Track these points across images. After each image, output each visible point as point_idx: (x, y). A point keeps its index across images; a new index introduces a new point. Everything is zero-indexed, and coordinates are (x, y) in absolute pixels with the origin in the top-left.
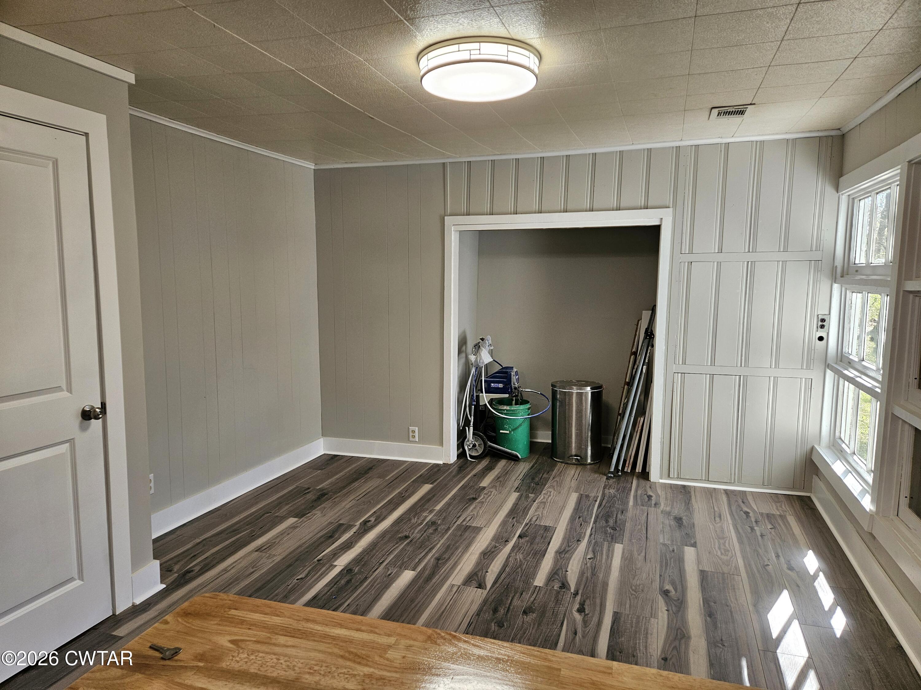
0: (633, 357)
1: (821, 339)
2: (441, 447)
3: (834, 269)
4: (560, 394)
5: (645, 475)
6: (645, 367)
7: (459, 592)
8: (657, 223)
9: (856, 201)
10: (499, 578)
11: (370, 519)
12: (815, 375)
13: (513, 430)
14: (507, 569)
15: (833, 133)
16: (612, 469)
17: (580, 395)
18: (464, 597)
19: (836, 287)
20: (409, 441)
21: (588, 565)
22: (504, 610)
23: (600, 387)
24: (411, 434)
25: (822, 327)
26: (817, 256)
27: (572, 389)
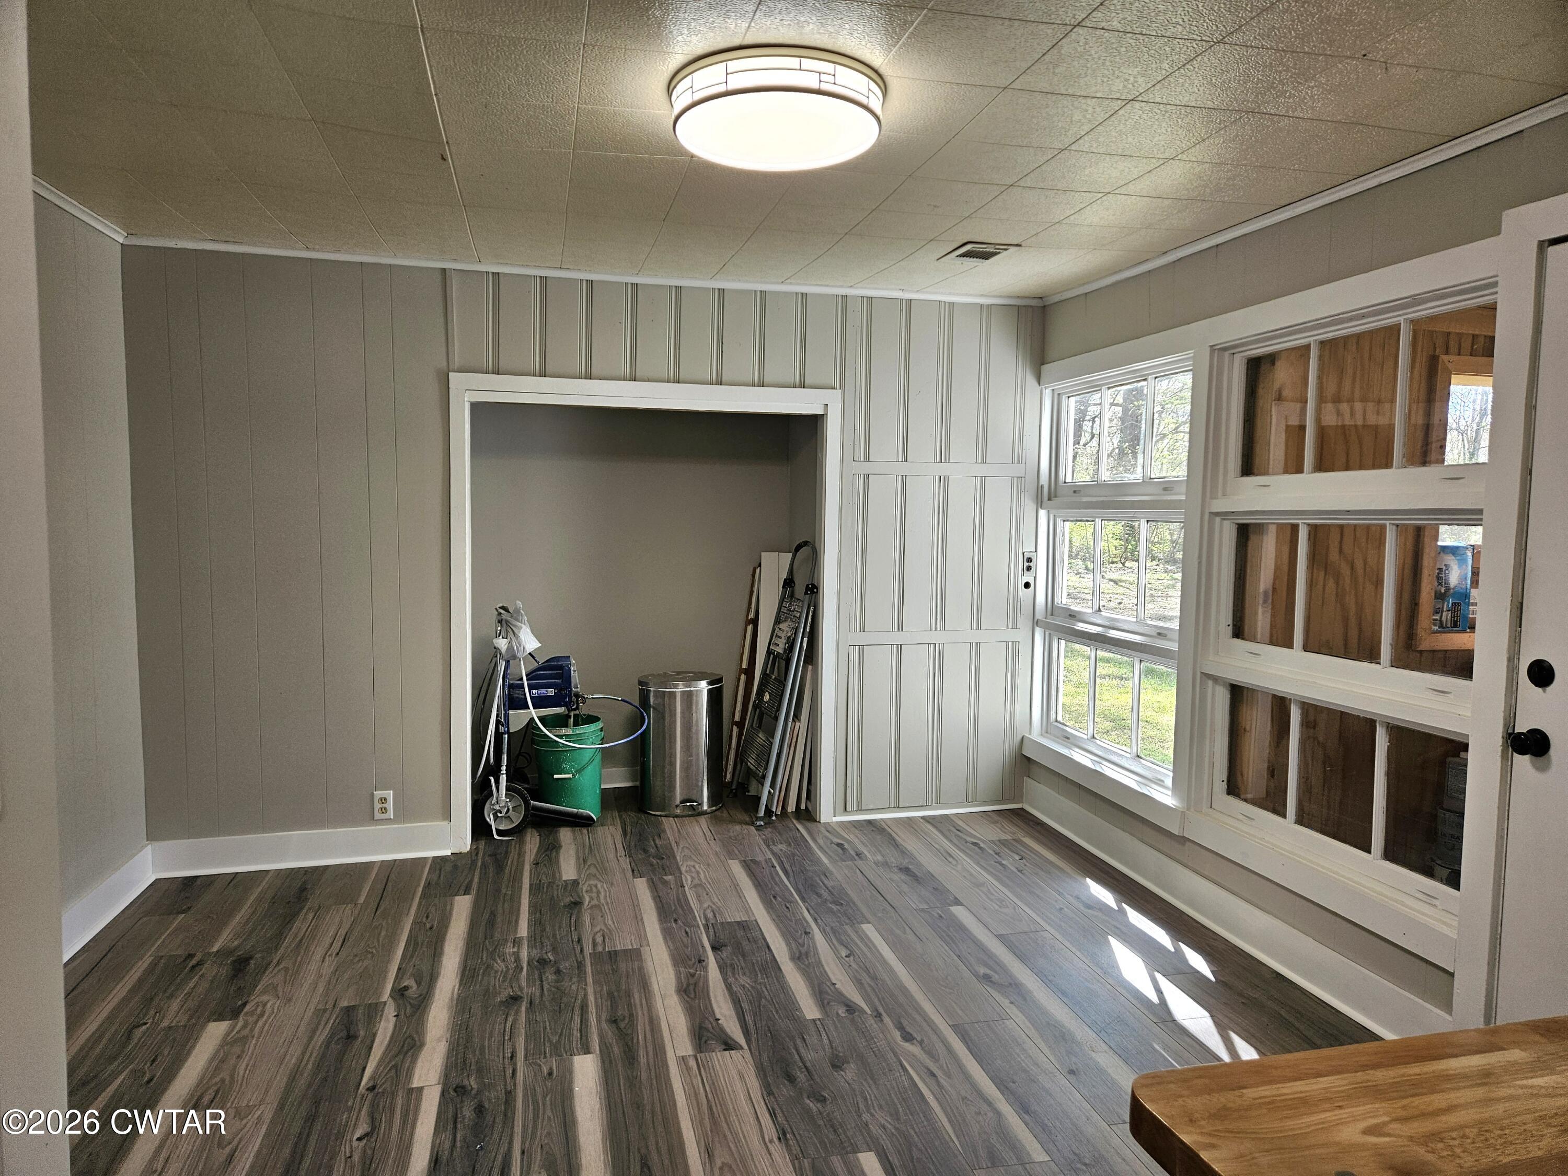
0: (750, 628)
1: (1027, 585)
2: (446, 823)
3: (1040, 488)
4: (655, 696)
5: (807, 815)
6: (805, 640)
7: (703, 1066)
8: (820, 412)
9: (1064, 397)
10: (746, 1024)
11: (405, 984)
12: (1021, 635)
13: (579, 771)
14: (745, 1006)
15: (1033, 303)
16: (761, 813)
17: (689, 697)
18: (720, 1073)
19: (1043, 513)
20: (372, 820)
21: (854, 965)
22: (802, 1072)
23: (720, 680)
24: (378, 806)
25: (1029, 568)
26: (1018, 470)
27: (676, 686)
